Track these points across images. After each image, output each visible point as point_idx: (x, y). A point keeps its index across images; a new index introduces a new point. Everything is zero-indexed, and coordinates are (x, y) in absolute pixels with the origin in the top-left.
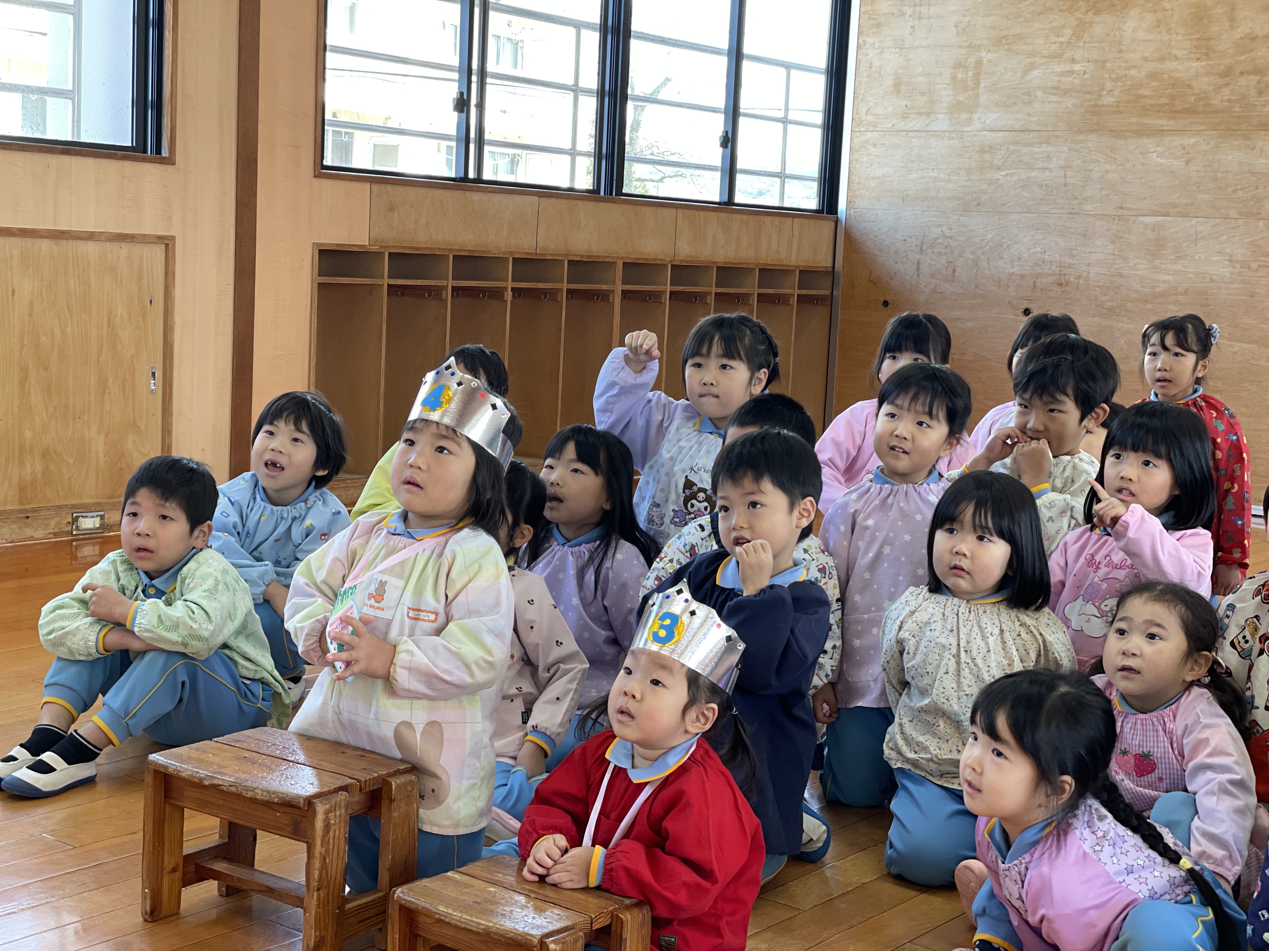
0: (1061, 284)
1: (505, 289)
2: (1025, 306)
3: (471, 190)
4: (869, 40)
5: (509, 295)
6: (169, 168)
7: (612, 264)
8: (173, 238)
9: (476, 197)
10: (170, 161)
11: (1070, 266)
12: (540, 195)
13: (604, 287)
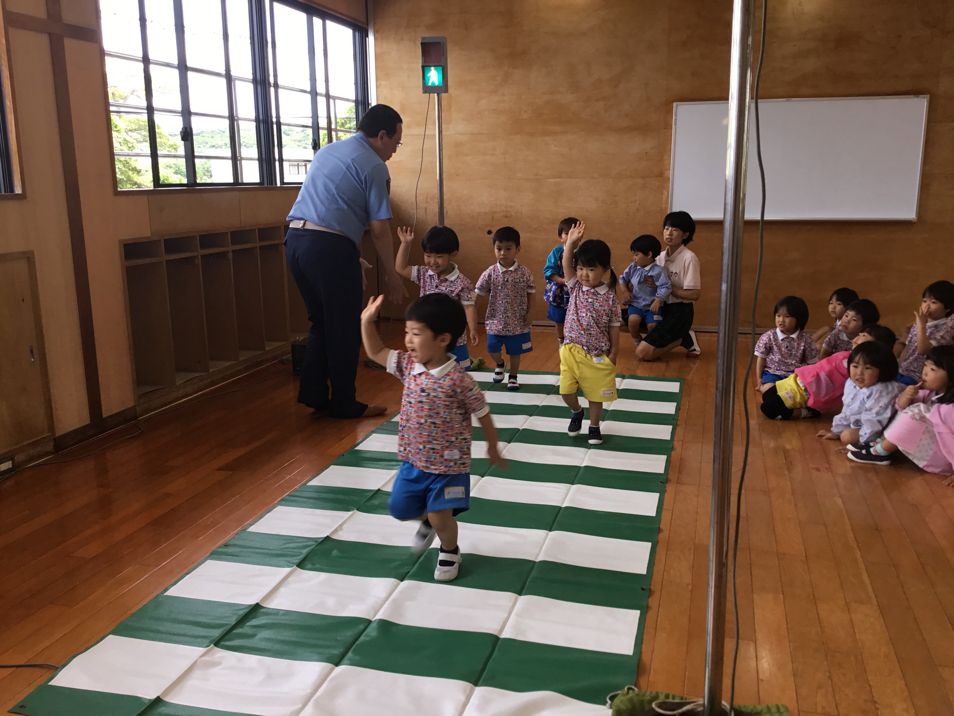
0: (507, 217)
1: (228, 251)
2: (488, 229)
4: (383, 83)
5: (230, 256)
6: (24, 204)
8: (33, 252)
10: (24, 197)
11: (511, 207)
12: (239, 190)
13: (276, 242)
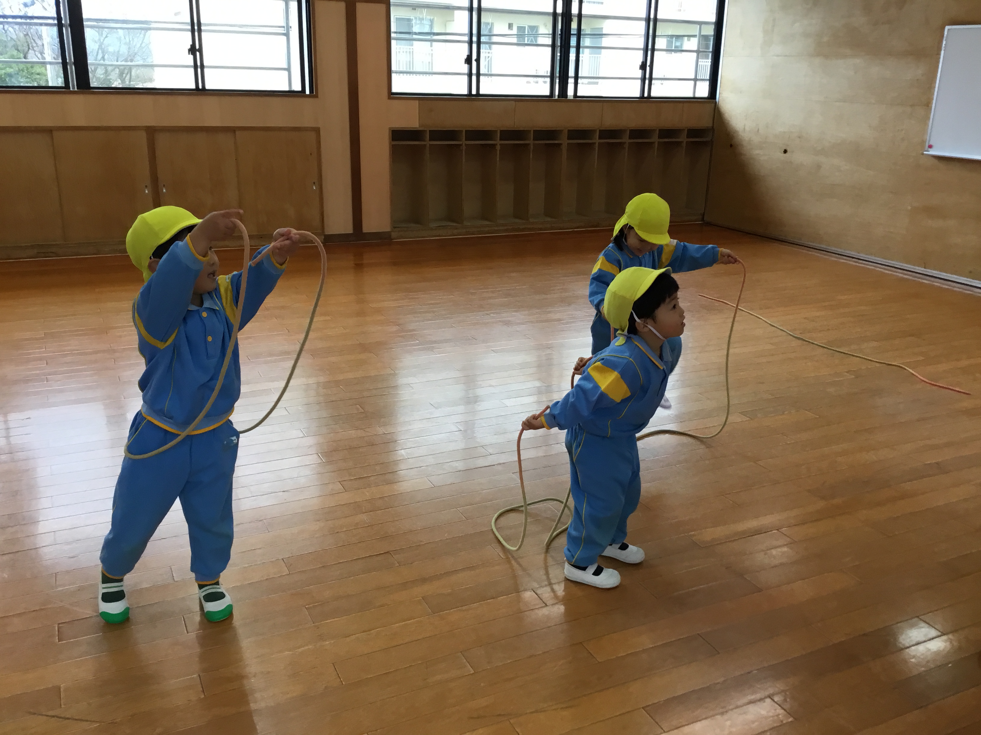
1: (496, 144)
3: (474, 100)
6: (316, 99)
7: (560, 131)
8: (319, 128)
9: (479, 103)
10: (316, 96)
11: (804, 128)
12: (515, 101)
